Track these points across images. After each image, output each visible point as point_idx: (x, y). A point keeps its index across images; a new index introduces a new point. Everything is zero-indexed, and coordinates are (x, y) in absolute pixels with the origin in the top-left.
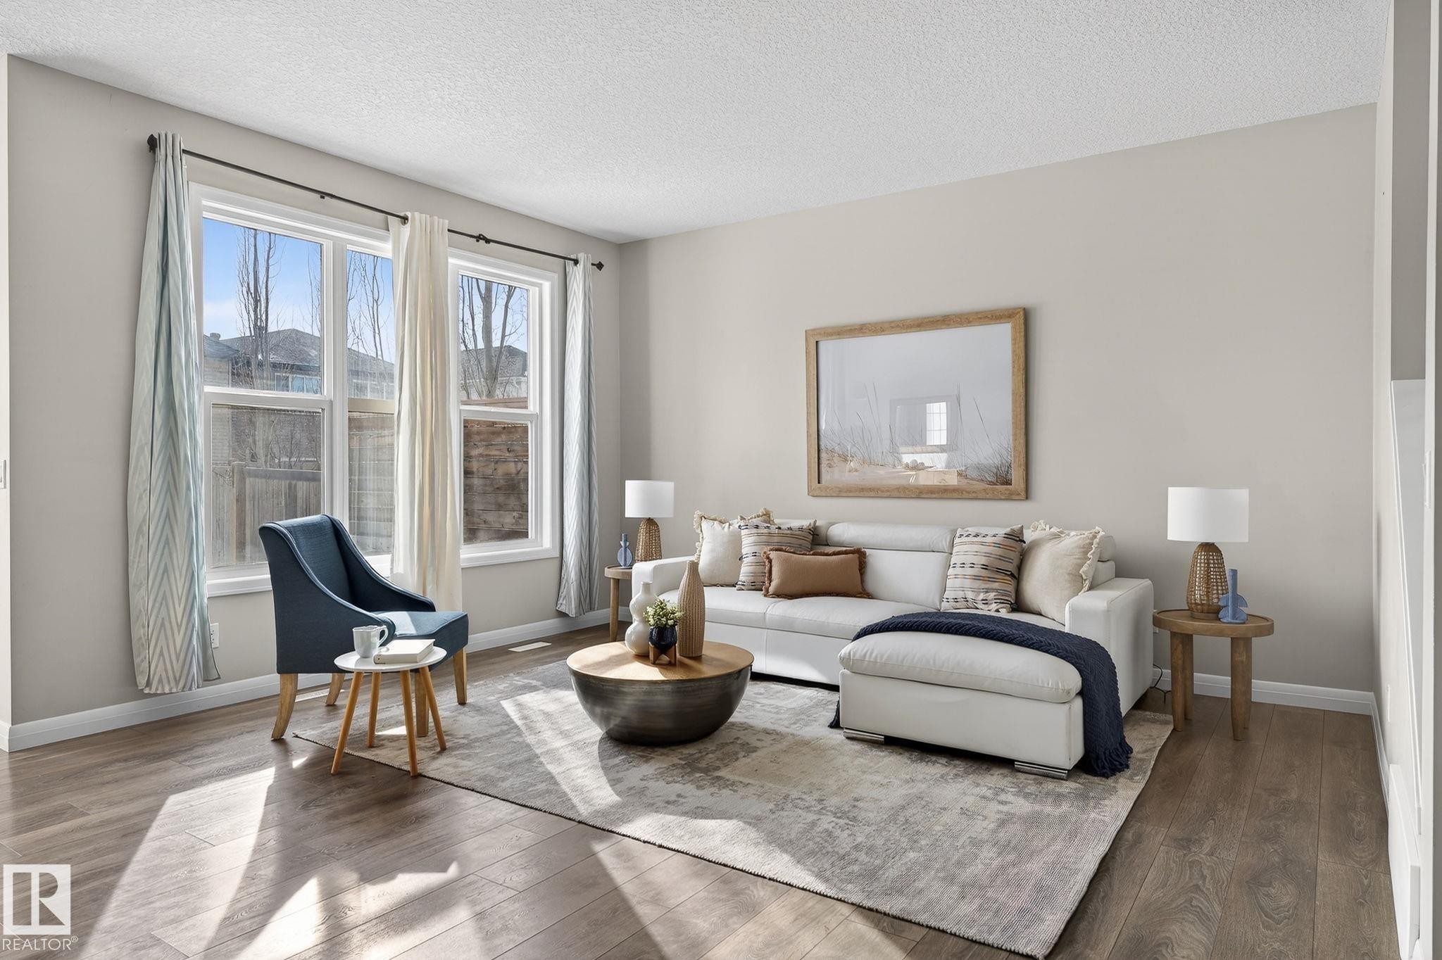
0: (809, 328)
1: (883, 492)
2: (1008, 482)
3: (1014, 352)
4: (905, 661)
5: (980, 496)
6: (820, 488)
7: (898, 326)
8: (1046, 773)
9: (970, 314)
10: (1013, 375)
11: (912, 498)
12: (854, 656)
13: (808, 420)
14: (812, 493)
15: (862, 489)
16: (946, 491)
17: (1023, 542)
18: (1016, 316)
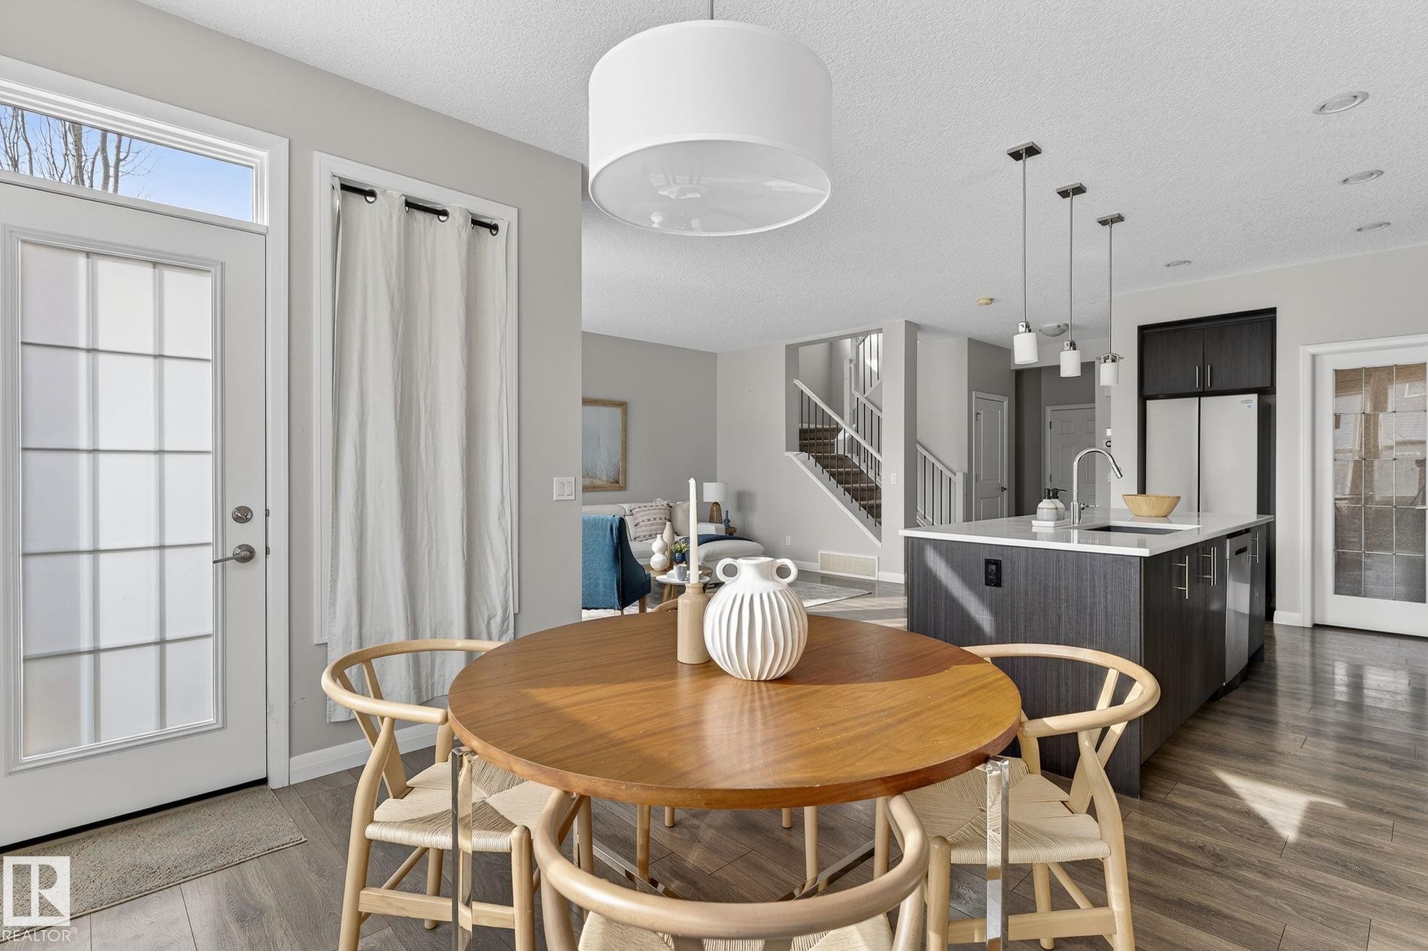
2: (618, 483)
3: (622, 422)
5: (609, 489)
9: (607, 401)
10: (622, 432)
16: (594, 487)
17: (671, 507)
18: (622, 405)
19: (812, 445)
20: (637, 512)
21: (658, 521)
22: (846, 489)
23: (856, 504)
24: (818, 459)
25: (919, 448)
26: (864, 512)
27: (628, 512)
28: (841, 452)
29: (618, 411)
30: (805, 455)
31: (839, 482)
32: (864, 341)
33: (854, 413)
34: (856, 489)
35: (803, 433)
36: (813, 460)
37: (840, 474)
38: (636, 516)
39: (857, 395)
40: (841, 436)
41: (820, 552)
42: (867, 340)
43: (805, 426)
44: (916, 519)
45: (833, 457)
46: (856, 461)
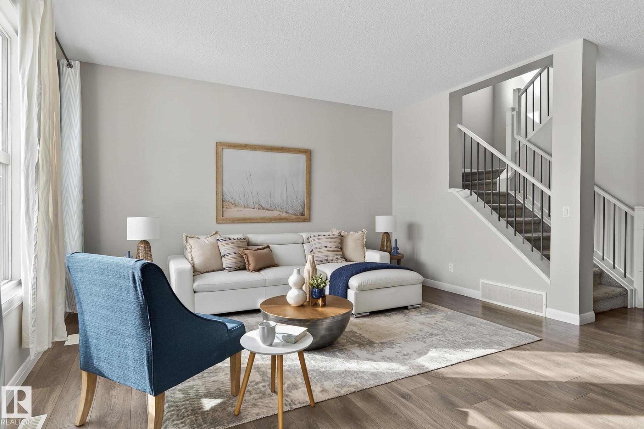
0: (218, 141)
1: (254, 220)
2: (303, 215)
3: (307, 166)
4: (372, 283)
5: (294, 220)
6: (223, 219)
7: (263, 148)
8: (416, 308)
9: (292, 148)
10: (306, 174)
11: (267, 222)
12: (364, 284)
13: (217, 186)
14: (218, 222)
15: (245, 219)
16: (281, 219)
17: (343, 236)
18: (308, 153)
19: (475, 185)
20: (313, 240)
21: (329, 249)
22: (508, 222)
23: (520, 237)
24: (479, 195)
25: (596, 189)
26: (528, 245)
27: (305, 240)
28: (503, 189)
29: (303, 158)
30: (467, 191)
31: (501, 216)
32: (540, 74)
33: (515, 156)
34: (520, 223)
35: (466, 176)
36: (474, 196)
37: (502, 208)
38: (311, 243)
39: (518, 138)
40: (503, 176)
41: (481, 281)
42: (544, 74)
43: (468, 170)
44: (593, 261)
45: (496, 194)
46: (520, 198)
